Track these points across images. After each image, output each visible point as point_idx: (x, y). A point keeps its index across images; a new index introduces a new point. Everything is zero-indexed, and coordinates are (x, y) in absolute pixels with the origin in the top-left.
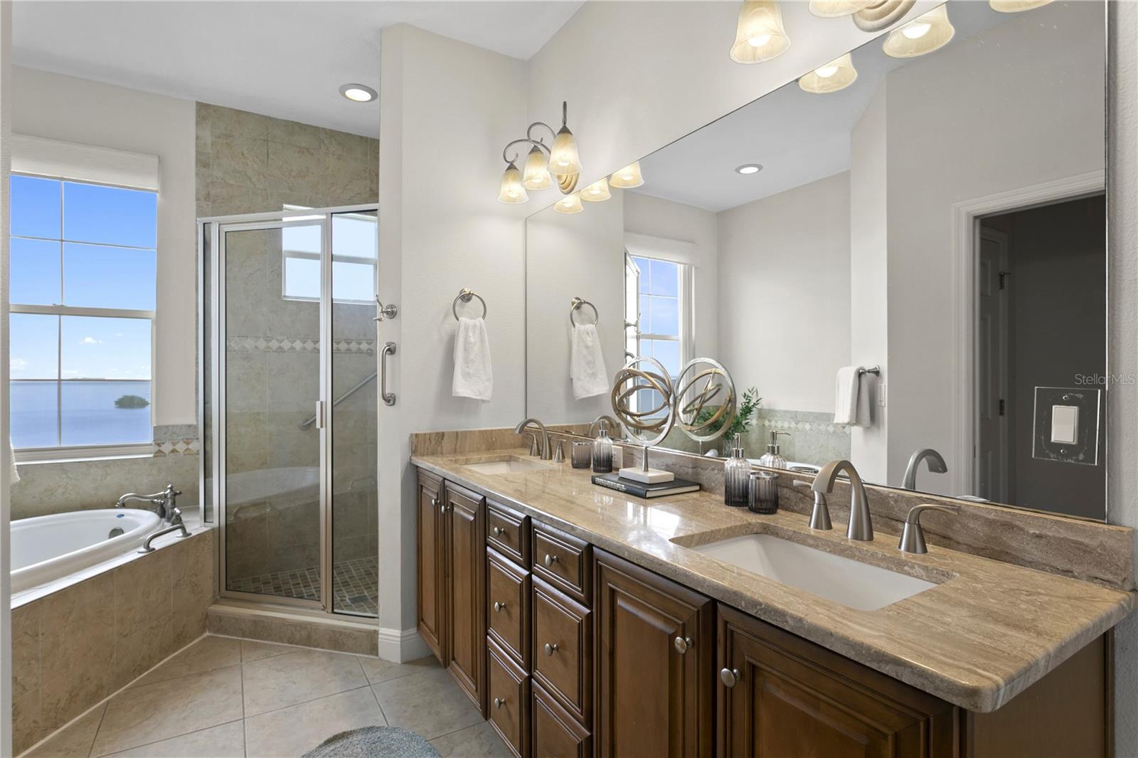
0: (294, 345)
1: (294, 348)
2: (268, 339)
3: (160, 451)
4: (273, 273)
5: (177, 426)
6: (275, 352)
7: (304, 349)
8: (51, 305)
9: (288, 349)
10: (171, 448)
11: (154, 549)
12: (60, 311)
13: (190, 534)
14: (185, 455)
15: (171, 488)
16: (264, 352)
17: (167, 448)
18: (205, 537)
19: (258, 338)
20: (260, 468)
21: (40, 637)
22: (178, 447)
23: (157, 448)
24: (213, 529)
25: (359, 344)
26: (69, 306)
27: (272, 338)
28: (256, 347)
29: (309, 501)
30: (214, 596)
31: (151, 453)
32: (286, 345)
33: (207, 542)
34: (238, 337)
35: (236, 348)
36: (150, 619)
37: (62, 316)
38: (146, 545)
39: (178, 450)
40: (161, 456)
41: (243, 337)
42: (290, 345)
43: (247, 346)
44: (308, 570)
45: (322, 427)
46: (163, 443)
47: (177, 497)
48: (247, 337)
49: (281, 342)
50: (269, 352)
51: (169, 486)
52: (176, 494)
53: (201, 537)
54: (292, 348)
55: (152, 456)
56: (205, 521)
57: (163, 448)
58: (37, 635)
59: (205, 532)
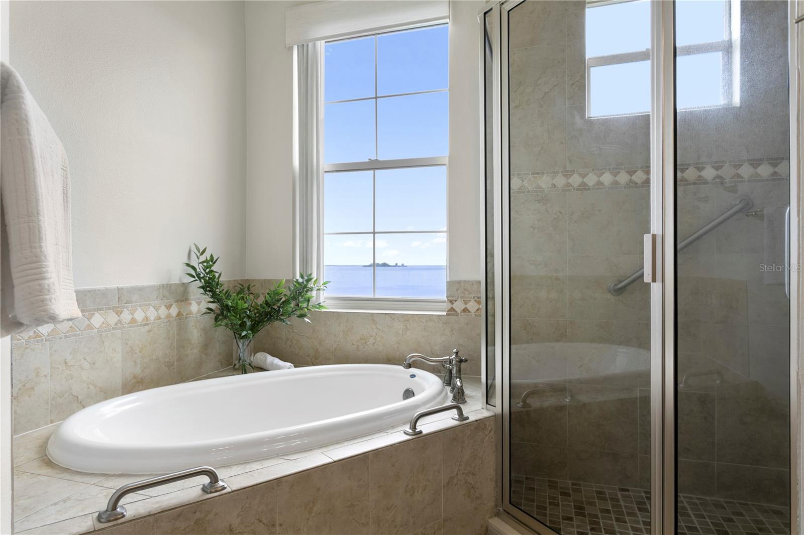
0: (602, 179)
1: (602, 184)
2: (567, 174)
3: (452, 309)
4: (573, 87)
5: (469, 281)
6: (577, 190)
7: (616, 183)
8: (368, 161)
9: (594, 186)
10: (463, 307)
11: (421, 432)
12: (374, 165)
13: (467, 418)
14: (476, 315)
15: (457, 353)
16: (563, 190)
17: (459, 306)
18: (485, 425)
19: (555, 173)
20: (558, 341)
21: (278, 528)
22: (469, 306)
23: (450, 306)
24: (495, 416)
25: (700, 169)
26: (381, 160)
27: (573, 172)
28: (554, 185)
29: (623, 396)
30: (496, 506)
31: (445, 311)
32: (591, 180)
33: (487, 433)
34: (533, 174)
35: (530, 188)
36: (414, 523)
37: (376, 171)
38: (413, 422)
39: (469, 309)
40: (453, 315)
41: (538, 173)
42: (596, 179)
43: (543, 185)
44: (622, 490)
45: (654, 280)
46: (456, 301)
47: (463, 365)
48: (543, 173)
49: (583, 176)
50: (569, 190)
51: (455, 350)
52: (461, 361)
53: (480, 424)
54: (599, 183)
55: (445, 313)
56: (487, 403)
57: (455, 306)
58: (273, 525)
59: (486, 418)
